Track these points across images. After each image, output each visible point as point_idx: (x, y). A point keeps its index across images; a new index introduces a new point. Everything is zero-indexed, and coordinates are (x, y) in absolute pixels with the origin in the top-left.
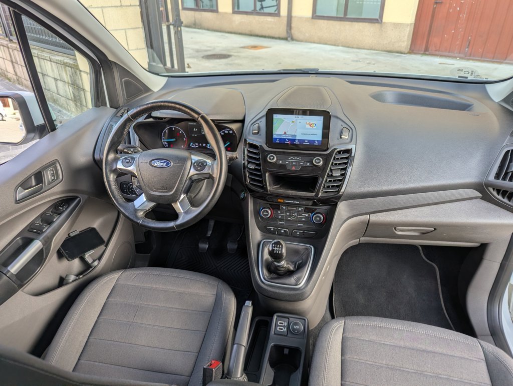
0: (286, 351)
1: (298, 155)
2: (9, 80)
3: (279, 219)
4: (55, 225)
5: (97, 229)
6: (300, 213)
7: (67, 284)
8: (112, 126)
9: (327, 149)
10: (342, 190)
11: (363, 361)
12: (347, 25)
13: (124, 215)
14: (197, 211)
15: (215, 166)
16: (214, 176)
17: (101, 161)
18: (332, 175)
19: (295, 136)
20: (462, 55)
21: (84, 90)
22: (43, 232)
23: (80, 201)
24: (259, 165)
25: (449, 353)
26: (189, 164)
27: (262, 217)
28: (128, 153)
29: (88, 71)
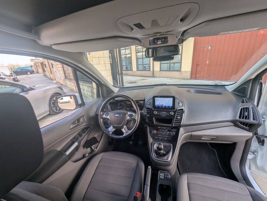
0: (165, 187)
1: (164, 111)
2: (74, 92)
3: (159, 134)
4: (82, 137)
5: (96, 137)
6: (166, 132)
7: (86, 157)
8: (102, 104)
9: (174, 109)
10: (181, 123)
11: (198, 194)
12: (170, 72)
13: (105, 133)
14: (130, 132)
15: (136, 116)
16: (136, 119)
17: (98, 114)
18: (177, 118)
19: (163, 105)
20: (207, 79)
21: (94, 93)
22: (78, 139)
23: (91, 128)
24: (151, 115)
25: (234, 191)
26: (127, 115)
27: (152, 133)
28: (107, 112)
29: (96, 88)
